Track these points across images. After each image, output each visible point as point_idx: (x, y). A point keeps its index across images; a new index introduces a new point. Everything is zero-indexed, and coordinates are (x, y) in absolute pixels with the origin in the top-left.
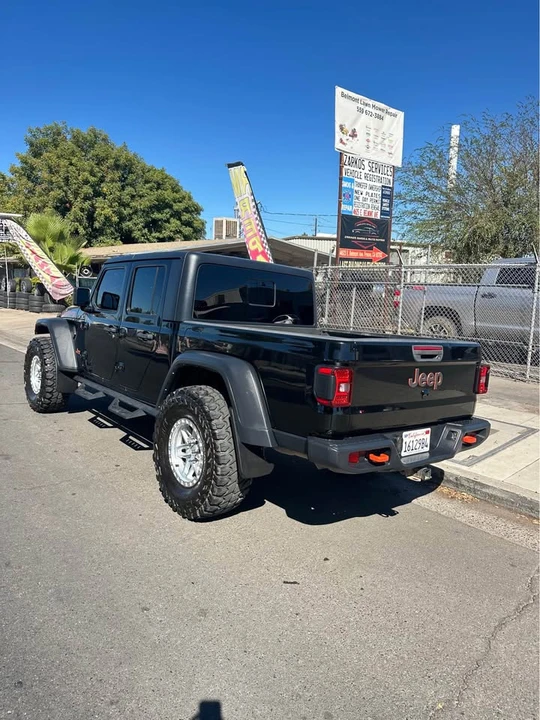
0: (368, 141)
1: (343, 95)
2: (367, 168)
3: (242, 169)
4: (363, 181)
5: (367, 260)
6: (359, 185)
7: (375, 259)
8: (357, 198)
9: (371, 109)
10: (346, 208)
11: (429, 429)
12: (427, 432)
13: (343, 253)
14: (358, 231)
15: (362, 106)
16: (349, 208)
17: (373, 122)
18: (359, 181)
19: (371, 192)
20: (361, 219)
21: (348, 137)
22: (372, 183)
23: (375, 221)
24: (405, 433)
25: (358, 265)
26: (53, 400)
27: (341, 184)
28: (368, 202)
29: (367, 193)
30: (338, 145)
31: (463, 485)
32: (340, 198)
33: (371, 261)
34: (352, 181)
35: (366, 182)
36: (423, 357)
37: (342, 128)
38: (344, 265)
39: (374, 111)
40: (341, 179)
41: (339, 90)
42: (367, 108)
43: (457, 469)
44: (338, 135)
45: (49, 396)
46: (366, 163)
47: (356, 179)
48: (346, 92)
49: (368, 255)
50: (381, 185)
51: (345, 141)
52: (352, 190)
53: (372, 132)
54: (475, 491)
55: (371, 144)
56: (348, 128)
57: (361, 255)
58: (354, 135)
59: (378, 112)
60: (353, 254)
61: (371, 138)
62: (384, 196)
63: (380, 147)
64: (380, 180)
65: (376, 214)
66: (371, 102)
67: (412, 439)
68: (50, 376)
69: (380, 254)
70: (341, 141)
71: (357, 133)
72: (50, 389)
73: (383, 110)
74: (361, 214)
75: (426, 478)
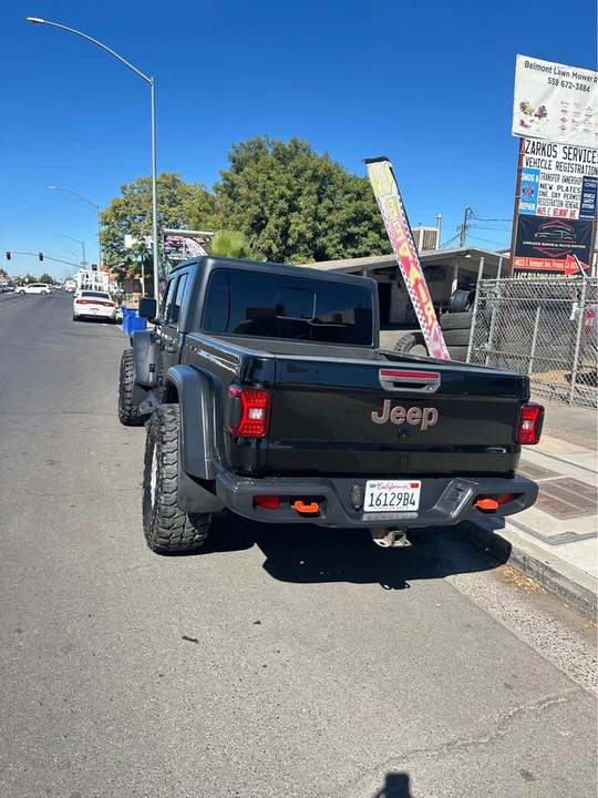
0: (564, 120)
1: (527, 64)
2: (561, 155)
3: (387, 165)
4: (554, 171)
5: (556, 272)
6: (548, 177)
7: (570, 271)
8: (544, 194)
9: (570, 79)
10: (526, 207)
11: (419, 482)
12: (414, 486)
13: (519, 262)
14: (544, 235)
15: (556, 77)
16: (531, 207)
17: (573, 96)
18: (547, 172)
19: (565, 185)
20: (549, 220)
21: (533, 117)
22: (567, 174)
23: (571, 222)
24: (369, 483)
25: (543, 277)
26: (134, 413)
27: (519, 177)
28: (561, 198)
29: (559, 187)
30: (517, 129)
31: (530, 569)
32: (518, 193)
33: (562, 273)
34: (536, 173)
35: (558, 172)
36: (397, 384)
37: (523, 106)
38: (521, 277)
39: (575, 81)
40: (520, 171)
41: (521, 59)
42: (565, 78)
43: (532, 546)
44: (518, 115)
45: (128, 408)
46: (559, 149)
47: (542, 170)
48: (532, 60)
49: (559, 265)
50: (581, 176)
51: (526, 122)
52: (536, 184)
53: (571, 109)
54: (543, 579)
55: (568, 125)
56: (534, 106)
57: (548, 265)
58: (542, 113)
59: (581, 82)
60: (535, 264)
61: (569, 117)
62: (585, 190)
63: (582, 127)
64: (580, 170)
65: (573, 214)
66: (570, 70)
67: (384, 491)
68: (129, 388)
69: (578, 264)
70: (522, 123)
71: (548, 110)
72: (129, 402)
73: (589, 79)
74: (549, 212)
75: (399, 544)
